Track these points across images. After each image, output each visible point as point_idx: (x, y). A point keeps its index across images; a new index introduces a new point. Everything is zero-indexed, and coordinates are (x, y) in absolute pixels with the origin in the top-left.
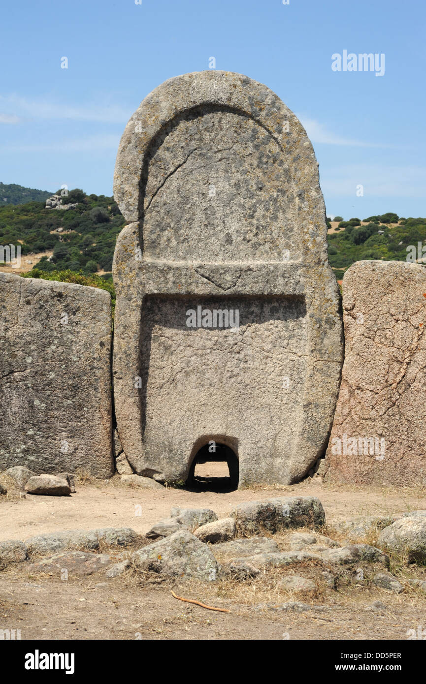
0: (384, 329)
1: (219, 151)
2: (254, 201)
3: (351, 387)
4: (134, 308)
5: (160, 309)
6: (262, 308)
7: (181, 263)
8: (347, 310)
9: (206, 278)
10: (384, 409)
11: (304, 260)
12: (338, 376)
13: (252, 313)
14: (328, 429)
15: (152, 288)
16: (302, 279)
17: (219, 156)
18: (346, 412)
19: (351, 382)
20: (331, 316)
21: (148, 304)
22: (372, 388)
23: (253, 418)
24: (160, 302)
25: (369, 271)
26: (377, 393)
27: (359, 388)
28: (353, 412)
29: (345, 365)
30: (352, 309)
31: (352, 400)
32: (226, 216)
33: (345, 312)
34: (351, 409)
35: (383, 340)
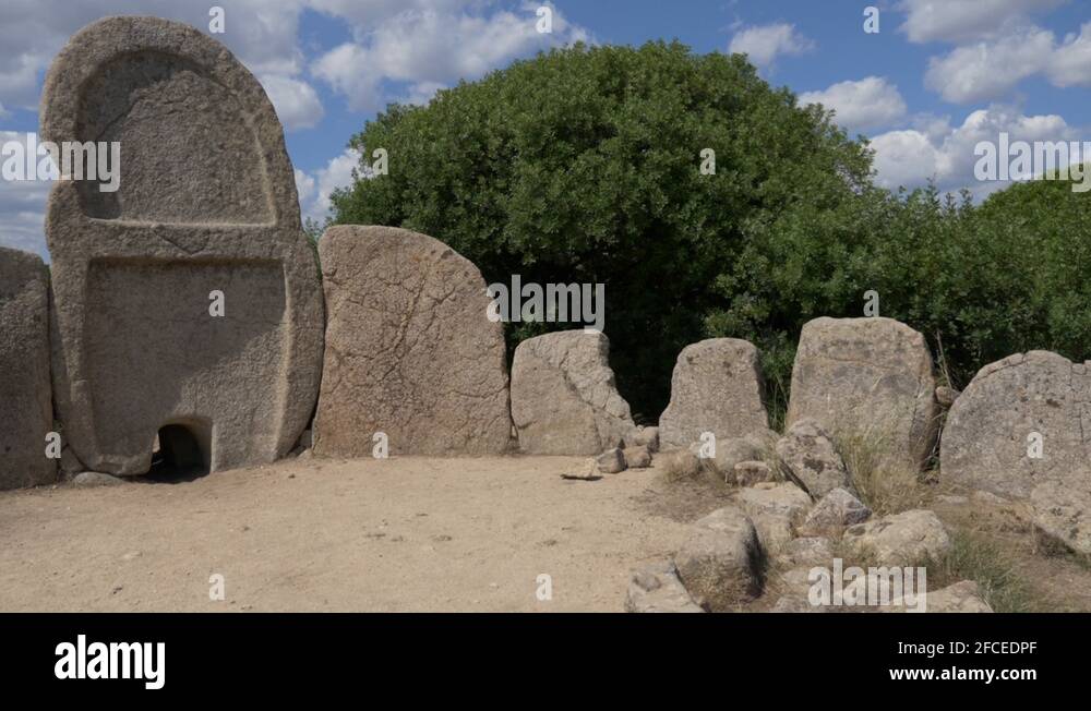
0: (373, 293)
1: (170, 102)
2: (214, 159)
3: (339, 353)
4: (78, 274)
5: (107, 276)
6: (231, 273)
7: (134, 223)
8: (327, 275)
9: (168, 240)
10: (382, 374)
11: (279, 223)
12: (321, 343)
13: (220, 279)
14: (314, 399)
15: (102, 251)
16: (279, 243)
17: (171, 107)
18: (335, 379)
19: (340, 348)
20: (310, 281)
21: (93, 269)
22: (365, 353)
23: (226, 393)
24: (108, 267)
25: (351, 235)
26: (371, 359)
27: (349, 354)
28: (344, 379)
29: (327, 331)
30: (334, 274)
31: (342, 367)
32: (183, 173)
33: (325, 277)
34: (341, 376)
35: (374, 304)
